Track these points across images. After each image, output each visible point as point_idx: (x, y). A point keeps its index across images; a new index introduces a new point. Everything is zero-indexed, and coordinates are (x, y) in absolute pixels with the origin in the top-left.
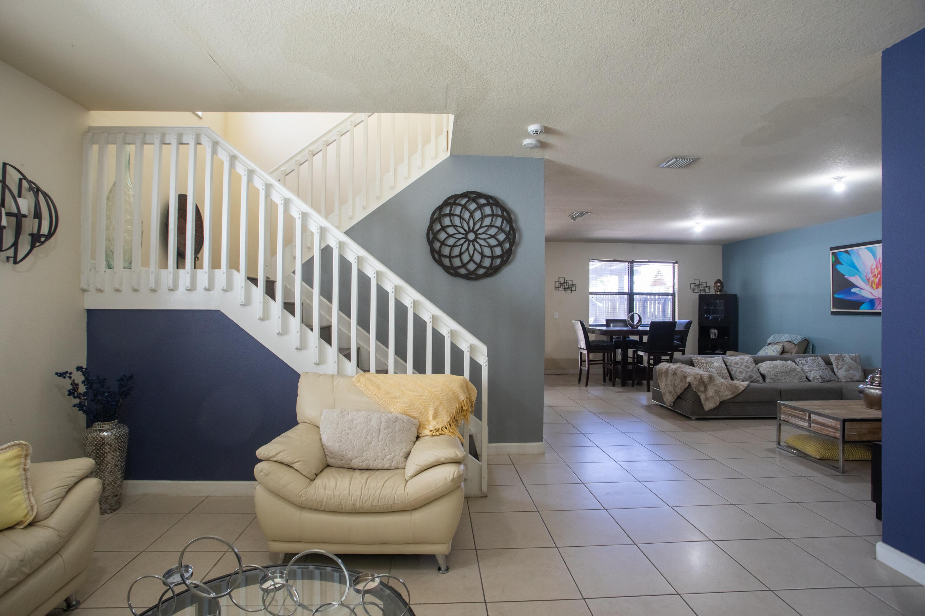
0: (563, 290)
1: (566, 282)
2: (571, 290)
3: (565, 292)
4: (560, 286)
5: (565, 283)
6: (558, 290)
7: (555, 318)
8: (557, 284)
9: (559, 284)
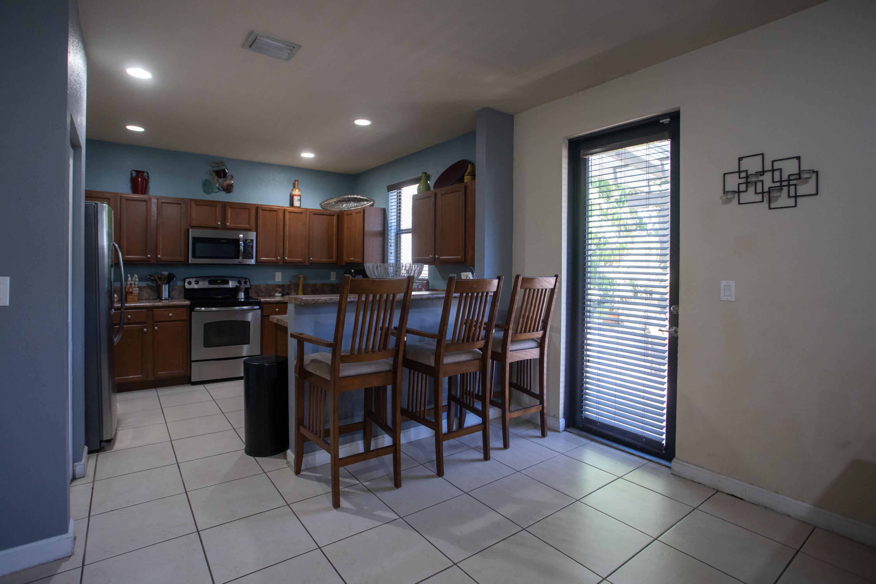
0: (759, 198)
1: (768, 167)
2: (796, 197)
3: (765, 204)
4: (743, 187)
5: (763, 173)
6: (736, 200)
7: (723, 298)
8: (733, 182)
9: (742, 181)
